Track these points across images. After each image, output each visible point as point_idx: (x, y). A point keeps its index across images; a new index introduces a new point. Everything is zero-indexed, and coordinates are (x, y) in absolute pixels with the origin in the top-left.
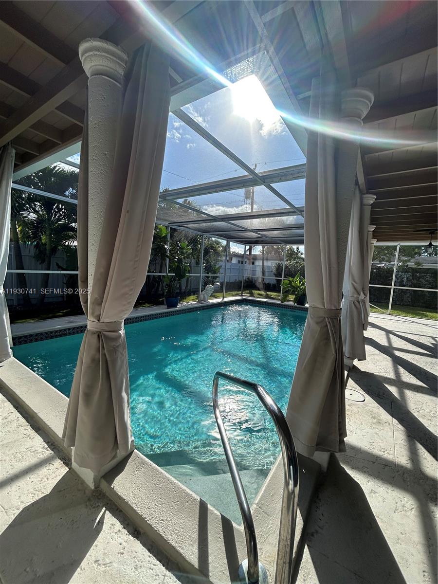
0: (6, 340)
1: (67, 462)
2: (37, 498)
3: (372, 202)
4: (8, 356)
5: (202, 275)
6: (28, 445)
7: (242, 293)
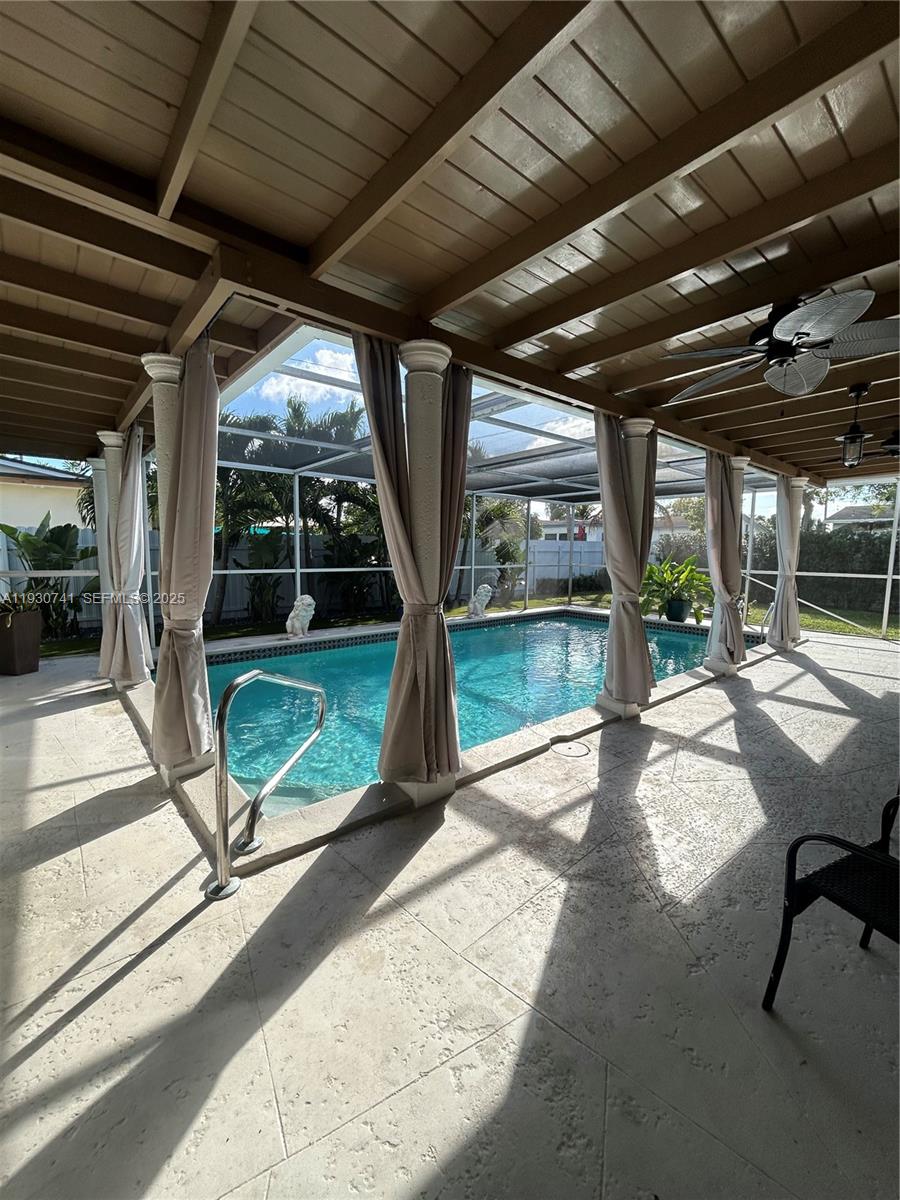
0: (142, 658)
1: (157, 768)
2: (121, 786)
3: (649, 430)
4: (145, 679)
5: (474, 567)
6: (131, 753)
7: (570, 601)
